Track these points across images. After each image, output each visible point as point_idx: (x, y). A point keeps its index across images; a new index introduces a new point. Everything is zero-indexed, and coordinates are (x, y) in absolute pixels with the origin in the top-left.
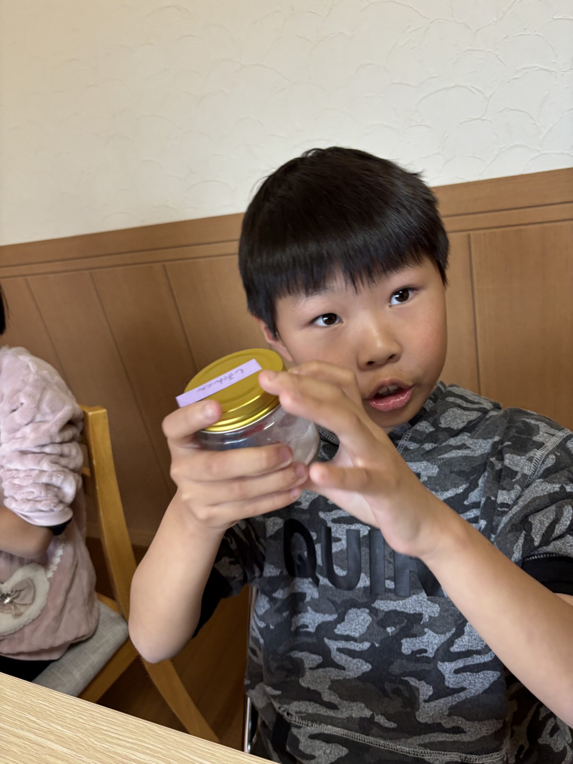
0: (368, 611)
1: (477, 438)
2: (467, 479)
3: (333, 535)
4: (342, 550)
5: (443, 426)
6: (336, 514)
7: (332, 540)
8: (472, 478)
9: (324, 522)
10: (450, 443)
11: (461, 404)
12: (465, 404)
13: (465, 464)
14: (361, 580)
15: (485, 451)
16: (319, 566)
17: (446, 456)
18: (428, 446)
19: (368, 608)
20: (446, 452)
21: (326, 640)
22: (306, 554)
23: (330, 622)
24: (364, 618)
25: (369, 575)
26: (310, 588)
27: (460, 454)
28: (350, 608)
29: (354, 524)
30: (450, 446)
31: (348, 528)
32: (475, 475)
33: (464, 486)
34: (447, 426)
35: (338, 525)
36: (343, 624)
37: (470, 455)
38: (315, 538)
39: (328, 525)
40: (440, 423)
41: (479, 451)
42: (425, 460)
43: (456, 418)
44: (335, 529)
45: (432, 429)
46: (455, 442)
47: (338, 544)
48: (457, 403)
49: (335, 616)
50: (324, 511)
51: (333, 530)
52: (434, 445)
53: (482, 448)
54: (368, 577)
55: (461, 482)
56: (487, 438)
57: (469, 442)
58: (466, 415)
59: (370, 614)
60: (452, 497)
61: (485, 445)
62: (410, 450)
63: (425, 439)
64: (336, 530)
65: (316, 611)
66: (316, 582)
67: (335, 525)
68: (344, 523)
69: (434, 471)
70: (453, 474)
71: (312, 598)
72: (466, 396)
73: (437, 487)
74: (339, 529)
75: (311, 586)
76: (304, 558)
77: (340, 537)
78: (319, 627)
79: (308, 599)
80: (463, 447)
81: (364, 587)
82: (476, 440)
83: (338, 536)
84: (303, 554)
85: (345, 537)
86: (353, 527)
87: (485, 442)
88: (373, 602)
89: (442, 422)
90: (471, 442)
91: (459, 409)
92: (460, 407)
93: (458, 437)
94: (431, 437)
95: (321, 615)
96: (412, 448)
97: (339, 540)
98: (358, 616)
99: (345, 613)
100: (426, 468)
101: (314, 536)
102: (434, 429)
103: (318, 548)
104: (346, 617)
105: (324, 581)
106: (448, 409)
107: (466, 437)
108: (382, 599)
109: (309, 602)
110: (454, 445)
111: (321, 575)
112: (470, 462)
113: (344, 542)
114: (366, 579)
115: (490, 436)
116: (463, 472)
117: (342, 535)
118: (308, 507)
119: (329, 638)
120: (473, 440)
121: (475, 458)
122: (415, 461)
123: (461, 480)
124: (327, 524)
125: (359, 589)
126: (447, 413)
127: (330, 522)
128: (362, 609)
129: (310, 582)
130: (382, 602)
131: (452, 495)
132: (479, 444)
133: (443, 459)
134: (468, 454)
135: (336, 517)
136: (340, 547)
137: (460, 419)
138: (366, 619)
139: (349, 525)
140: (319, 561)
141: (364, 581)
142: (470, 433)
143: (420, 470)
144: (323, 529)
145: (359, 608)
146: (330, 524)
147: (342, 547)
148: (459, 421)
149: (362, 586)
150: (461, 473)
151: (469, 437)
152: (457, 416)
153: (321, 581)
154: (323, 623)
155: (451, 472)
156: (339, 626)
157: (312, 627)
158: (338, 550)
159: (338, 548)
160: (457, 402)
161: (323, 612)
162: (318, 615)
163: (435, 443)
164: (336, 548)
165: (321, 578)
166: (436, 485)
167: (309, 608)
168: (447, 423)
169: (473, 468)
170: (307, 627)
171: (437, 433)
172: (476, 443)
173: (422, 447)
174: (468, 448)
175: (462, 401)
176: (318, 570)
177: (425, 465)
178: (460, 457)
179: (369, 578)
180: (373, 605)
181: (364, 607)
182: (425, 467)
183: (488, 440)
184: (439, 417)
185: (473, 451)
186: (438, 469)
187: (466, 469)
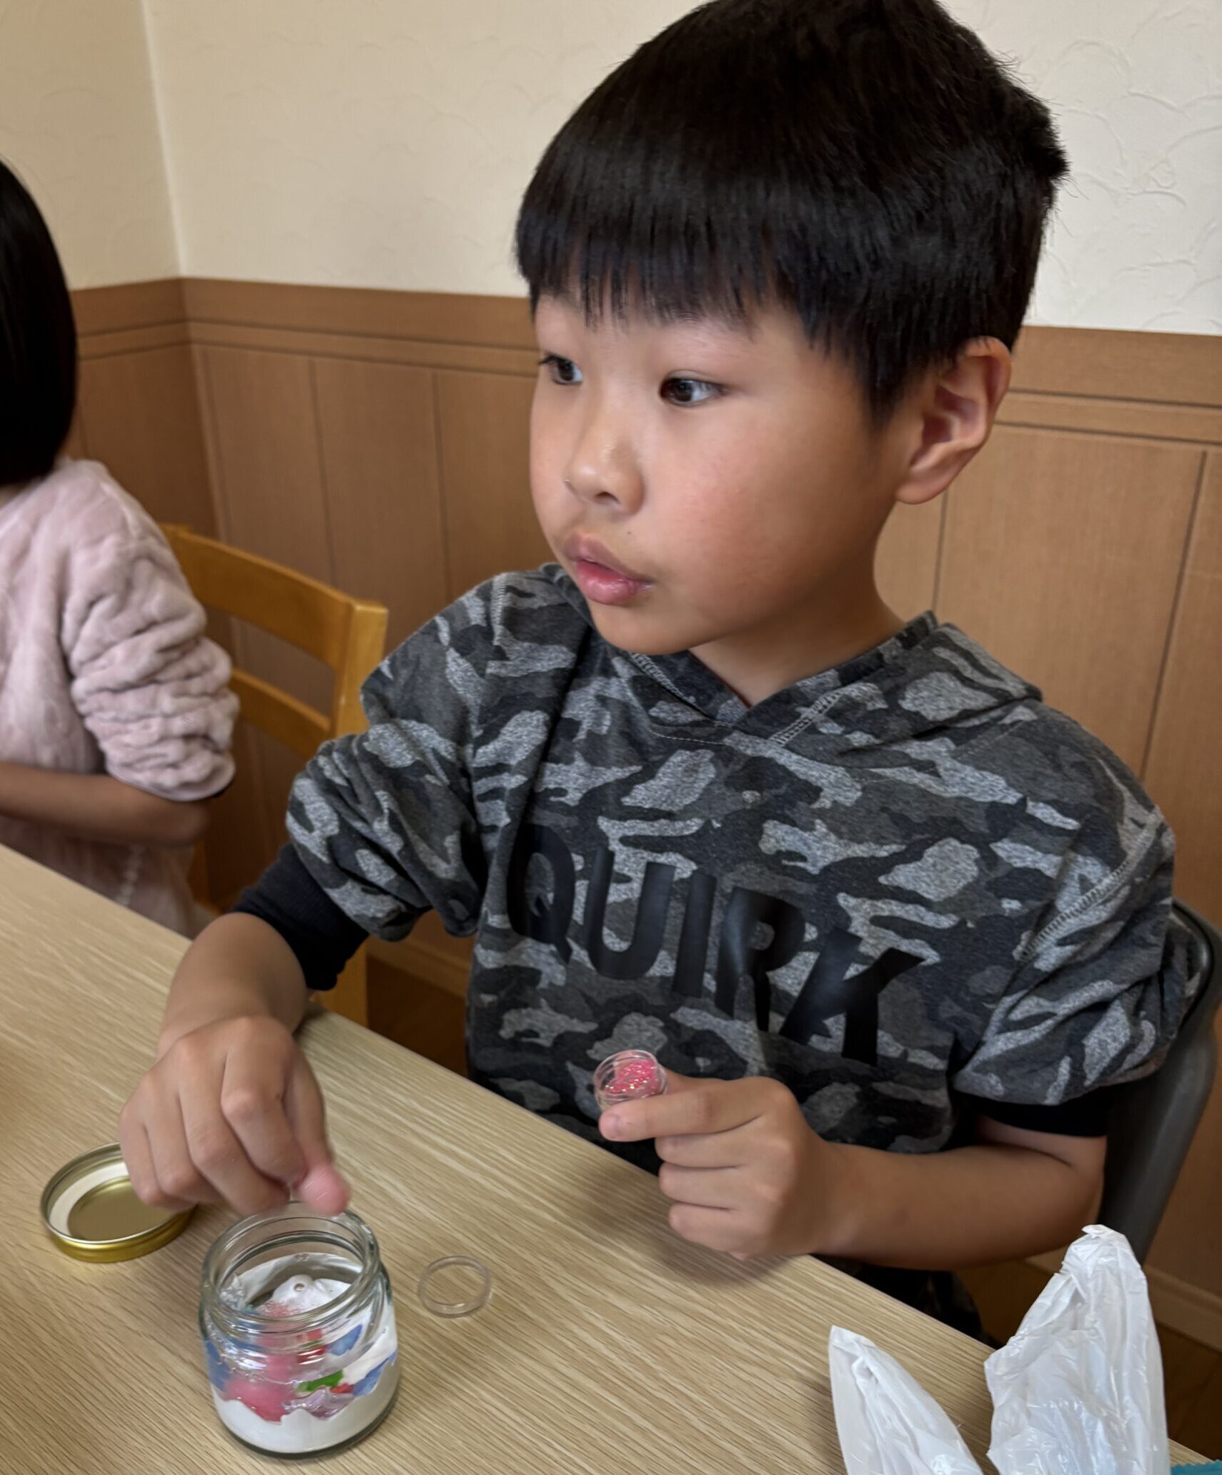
0: (661, 1024)
1: (964, 762)
2: (907, 836)
3: (616, 868)
4: (628, 901)
5: (907, 705)
6: (633, 827)
7: (613, 877)
8: (918, 837)
9: (603, 838)
10: (908, 751)
11: (961, 669)
12: (969, 672)
13: (917, 804)
14: (657, 963)
15: (967, 792)
16: (576, 922)
17: (888, 772)
18: (859, 739)
19: (662, 1020)
20: (892, 766)
21: (570, 1067)
22: (550, 896)
23: (580, 1035)
24: (653, 1037)
25: (675, 955)
26: (550, 964)
27: (916, 781)
28: (629, 1013)
29: (665, 854)
30: (906, 756)
31: (651, 859)
32: (927, 835)
33: (894, 848)
34: (913, 709)
35: (631, 850)
36: (607, 1041)
37: (933, 791)
38: (579, 867)
39: (611, 848)
40: (904, 698)
41: (956, 790)
42: (844, 766)
43: (940, 695)
44: (623, 856)
45: (881, 705)
46: (918, 751)
47: (623, 887)
48: (952, 665)
49: (592, 1026)
50: (610, 816)
51: (619, 858)
52: (873, 740)
53: (965, 785)
54: (673, 959)
55: (892, 837)
56: (984, 769)
57: (945, 764)
58: (964, 695)
59: (665, 1030)
60: (862, 859)
61: (973, 780)
62: (820, 733)
63: (858, 721)
64: (625, 860)
65: (557, 1009)
66: (564, 954)
67: (625, 848)
68: (645, 849)
69: (850, 795)
70: (885, 815)
71: (551, 984)
72: (977, 656)
73: (844, 829)
74: (633, 859)
75: (552, 960)
76: (546, 904)
77: (631, 874)
78: (561, 1039)
79: (543, 984)
80: (928, 767)
81: (662, 977)
82: (958, 765)
83: (626, 871)
84: (546, 897)
85: (641, 875)
86: (662, 859)
87: (977, 774)
88: (674, 1010)
89: (908, 696)
90: (948, 765)
91: (954, 678)
92: (957, 674)
93: (930, 743)
94: (871, 721)
95: (566, 1018)
96: (824, 730)
97: (626, 879)
98: (640, 1031)
99: (615, 1021)
100: (837, 785)
101: (579, 862)
102: (884, 706)
103: (581, 888)
104: (616, 1031)
105: (580, 954)
106: (931, 671)
107: (943, 749)
108: (692, 1007)
109: (543, 990)
110: (913, 756)
111: (577, 941)
112: (930, 805)
113: (636, 886)
114: (667, 962)
115: (994, 767)
116: (906, 819)
117: (635, 871)
118: (577, 803)
119: (575, 1063)
120: (955, 762)
121: (943, 799)
122: (821, 761)
123: (894, 834)
124: (608, 845)
125: (652, 979)
126: (925, 680)
127: (617, 842)
128: (651, 1018)
129: (552, 953)
130: (693, 1011)
131: (865, 855)
132: (963, 775)
133: (879, 776)
134: (930, 787)
135: (631, 833)
136: (625, 894)
137: (948, 700)
138: (657, 1038)
139: (655, 855)
140: (578, 914)
141: (664, 966)
142: (957, 745)
143: (823, 781)
144: (600, 851)
145: (646, 1015)
146: (615, 846)
147: (631, 896)
148: (942, 704)
149: (658, 974)
150: (900, 821)
151: (949, 751)
152: (944, 692)
153: (575, 953)
154: (568, 1033)
155: (884, 810)
156: (598, 1045)
157: (546, 1038)
158: (620, 900)
159: (619, 896)
160: (954, 662)
161: (570, 1013)
162: (559, 1017)
163: (877, 737)
164: (616, 894)
165: (575, 947)
166: (844, 823)
167: (543, 1001)
168: (917, 702)
169: (932, 818)
170: (536, 1035)
171: (888, 718)
172: (956, 770)
173: (848, 736)
174: (936, 774)
175: (966, 663)
176: (571, 932)
177: (840, 776)
178: (914, 785)
179: (674, 962)
180: (672, 1015)
181: (656, 1015)
182: (837, 779)
183: (985, 773)
184: (906, 684)
185: (943, 783)
186: (859, 794)
187: (916, 816)
